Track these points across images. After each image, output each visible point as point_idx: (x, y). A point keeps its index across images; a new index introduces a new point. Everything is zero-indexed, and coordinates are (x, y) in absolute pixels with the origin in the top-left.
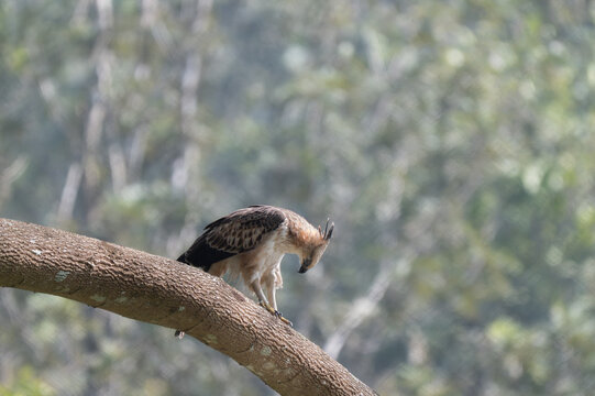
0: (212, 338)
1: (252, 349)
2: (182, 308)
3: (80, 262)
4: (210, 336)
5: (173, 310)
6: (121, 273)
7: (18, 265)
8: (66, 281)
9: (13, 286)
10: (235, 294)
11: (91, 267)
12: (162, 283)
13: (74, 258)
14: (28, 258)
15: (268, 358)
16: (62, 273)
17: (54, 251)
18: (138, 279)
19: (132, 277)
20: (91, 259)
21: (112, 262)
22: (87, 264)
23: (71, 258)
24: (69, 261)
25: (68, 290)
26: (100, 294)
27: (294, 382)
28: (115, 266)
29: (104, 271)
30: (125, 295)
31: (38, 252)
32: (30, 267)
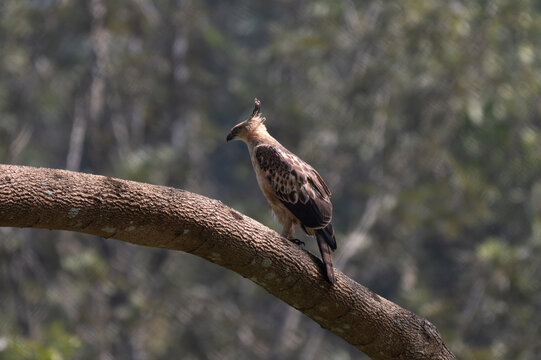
0: (216, 255)
1: (254, 262)
2: (186, 231)
3: (89, 198)
4: (214, 254)
5: (179, 234)
6: (127, 204)
7: (32, 206)
8: (78, 217)
9: (30, 226)
10: (233, 213)
11: (99, 201)
12: (166, 210)
13: (83, 195)
14: (41, 199)
15: (270, 269)
16: (74, 210)
17: (65, 190)
18: (144, 209)
19: (138, 207)
20: (98, 195)
21: (118, 195)
22: (96, 199)
23: (80, 196)
24: (79, 198)
25: (80, 225)
26: (110, 227)
27: (295, 288)
28: (122, 198)
29: (111, 204)
30: (134, 224)
31: (50, 193)
32: (44, 206)
